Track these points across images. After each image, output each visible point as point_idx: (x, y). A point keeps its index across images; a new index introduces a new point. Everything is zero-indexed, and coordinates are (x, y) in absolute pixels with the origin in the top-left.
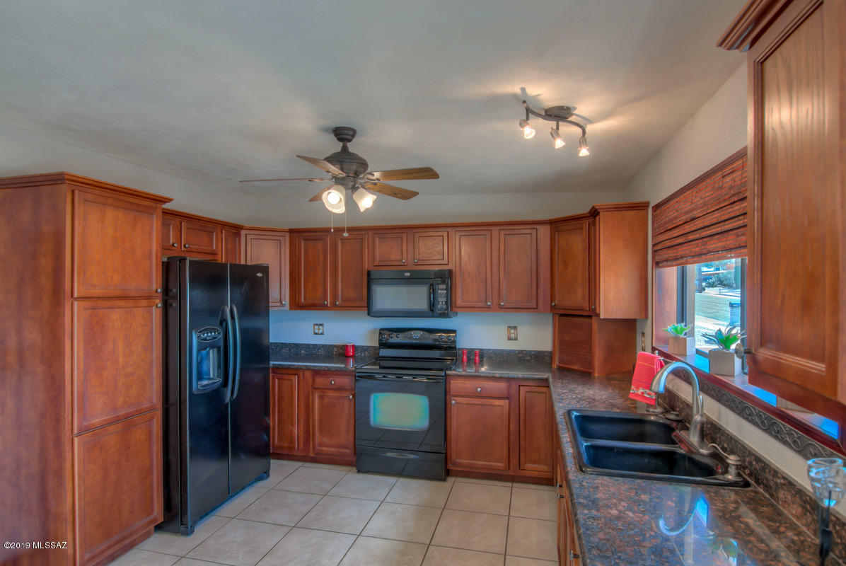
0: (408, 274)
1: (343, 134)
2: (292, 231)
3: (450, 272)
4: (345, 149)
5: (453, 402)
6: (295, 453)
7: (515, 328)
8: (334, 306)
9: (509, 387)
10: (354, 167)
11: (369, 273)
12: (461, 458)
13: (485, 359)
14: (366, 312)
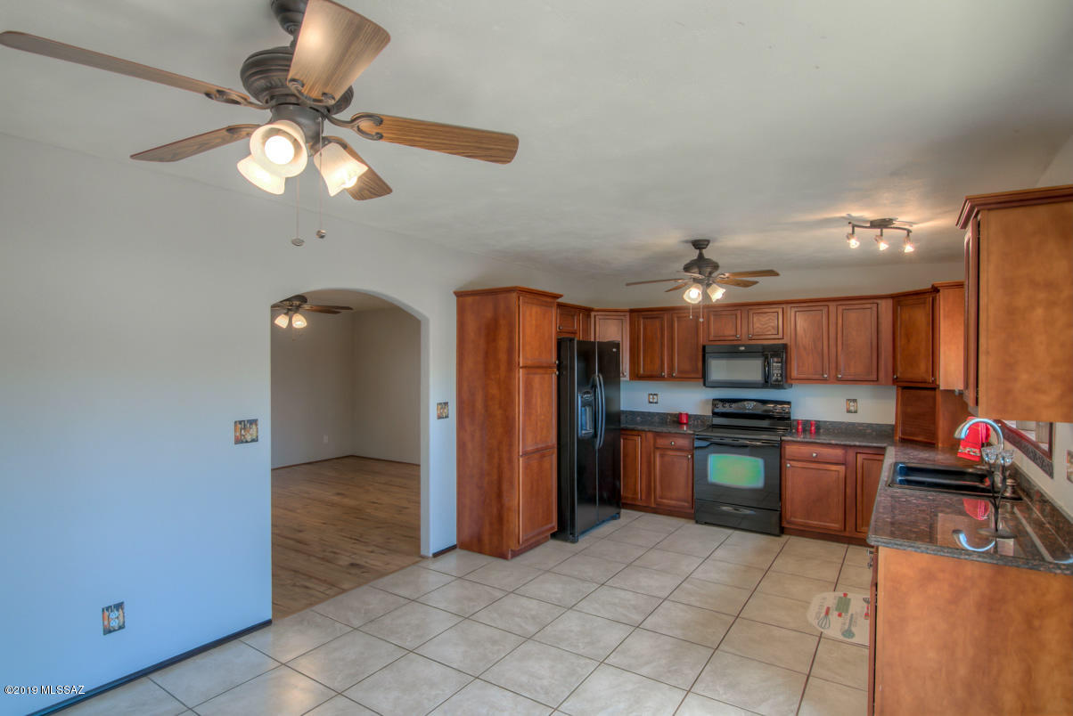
0: (743, 348)
1: (699, 244)
2: (632, 311)
3: (785, 346)
4: (701, 256)
5: (788, 465)
6: (639, 503)
7: (855, 401)
8: (671, 377)
9: (846, 454)
10: (709, 270)
11: (704, 347)
12: (795, 516)
13: (821, 431)
14: (702, 383)
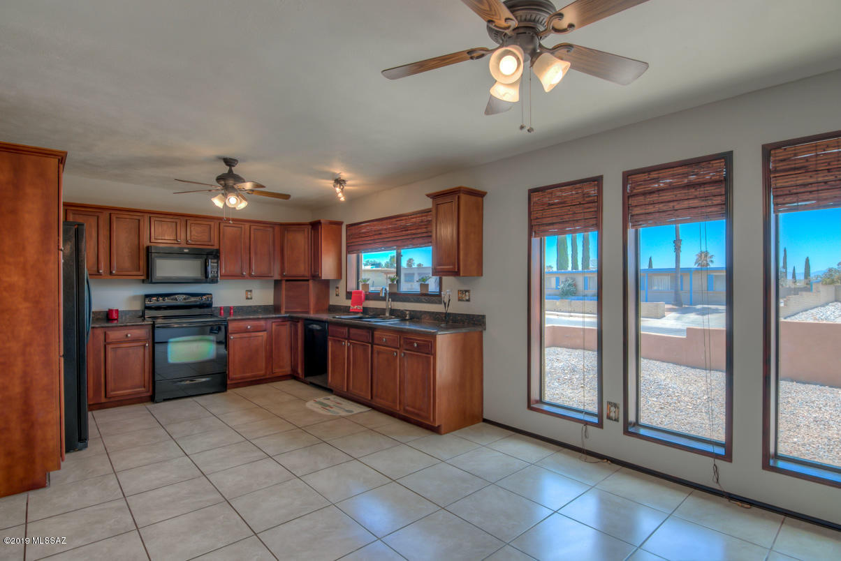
0: (186, 251)
1: (229, 162)
3: (218, 250)
4: (230, 171)
5: (232, 337)
7: (251, 291)
9: (267, 324)
11: (148, 248)
12: (235, 374)
